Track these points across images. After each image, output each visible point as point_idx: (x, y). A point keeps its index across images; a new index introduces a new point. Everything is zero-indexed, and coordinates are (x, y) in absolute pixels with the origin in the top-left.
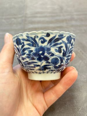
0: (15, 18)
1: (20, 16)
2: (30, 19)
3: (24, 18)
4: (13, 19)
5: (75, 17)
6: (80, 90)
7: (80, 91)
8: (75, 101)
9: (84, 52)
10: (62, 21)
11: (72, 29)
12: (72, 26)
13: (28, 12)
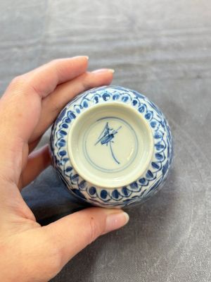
0: (20, 47)
1: (31, 41)
2: (54, 48)
3: (40, 47)
4: (15, 50)
5: (164, 41)
6: (162, 218)
7: (160, 220)
8: (147, 245)
9: (177, 126)
10: (132, 51)
11: (154, 69)
12: (154, 62)
13: (52, 31)
